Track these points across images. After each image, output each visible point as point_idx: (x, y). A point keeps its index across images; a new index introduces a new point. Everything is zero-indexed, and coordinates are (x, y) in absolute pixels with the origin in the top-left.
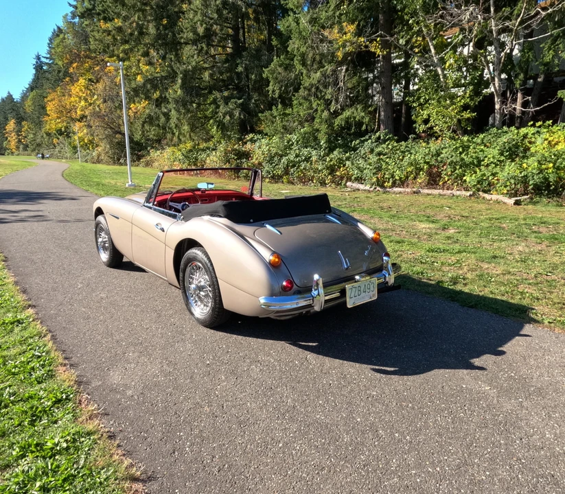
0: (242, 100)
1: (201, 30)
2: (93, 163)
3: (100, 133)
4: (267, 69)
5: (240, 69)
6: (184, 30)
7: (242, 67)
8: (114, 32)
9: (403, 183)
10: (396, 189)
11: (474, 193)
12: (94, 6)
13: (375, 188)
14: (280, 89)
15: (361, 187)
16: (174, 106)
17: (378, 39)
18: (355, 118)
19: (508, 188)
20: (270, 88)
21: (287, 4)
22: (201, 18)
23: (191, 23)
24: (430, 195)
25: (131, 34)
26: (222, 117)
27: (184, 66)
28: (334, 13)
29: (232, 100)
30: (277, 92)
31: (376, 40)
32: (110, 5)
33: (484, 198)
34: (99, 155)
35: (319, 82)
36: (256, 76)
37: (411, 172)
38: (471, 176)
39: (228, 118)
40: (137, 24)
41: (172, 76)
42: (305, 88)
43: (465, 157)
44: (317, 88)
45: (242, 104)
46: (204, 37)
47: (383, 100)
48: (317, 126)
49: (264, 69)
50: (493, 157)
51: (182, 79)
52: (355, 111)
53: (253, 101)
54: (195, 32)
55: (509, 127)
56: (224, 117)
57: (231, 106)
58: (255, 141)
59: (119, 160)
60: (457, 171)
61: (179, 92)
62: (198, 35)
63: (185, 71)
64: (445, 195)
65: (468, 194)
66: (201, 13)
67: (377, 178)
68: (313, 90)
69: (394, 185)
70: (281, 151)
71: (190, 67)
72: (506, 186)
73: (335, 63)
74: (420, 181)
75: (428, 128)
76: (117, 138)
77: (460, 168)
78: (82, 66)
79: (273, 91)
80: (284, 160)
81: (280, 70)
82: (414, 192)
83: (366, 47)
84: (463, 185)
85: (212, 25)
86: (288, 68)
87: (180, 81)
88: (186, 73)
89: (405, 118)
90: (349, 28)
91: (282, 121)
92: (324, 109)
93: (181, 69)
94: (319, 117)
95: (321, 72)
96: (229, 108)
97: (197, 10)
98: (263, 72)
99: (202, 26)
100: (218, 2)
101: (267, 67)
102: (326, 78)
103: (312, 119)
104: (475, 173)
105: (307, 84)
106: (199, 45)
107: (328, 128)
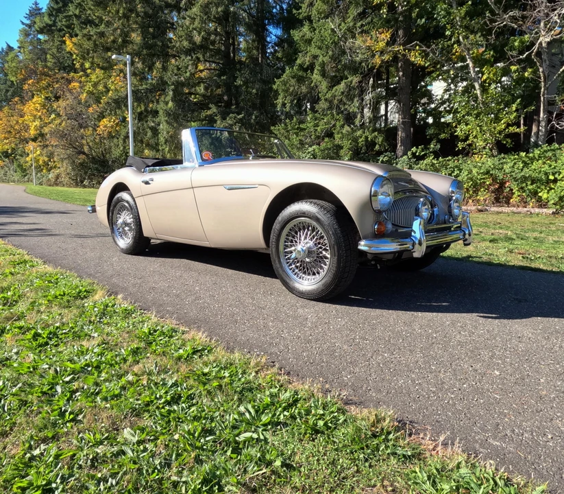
0: (243, 115)
1: (198, 39)
2: (50, 185)
3: (60, 152)
4: (280, 80)
5: (239, 82)
7: (241, 80)
12: (54, 22)
14: (292, 102)
16: (166, 118)
17: (417, 48)
18: (367, 138)
20: (280, 101)
21: (299, 14)
22: (199, 26)
23: (186, 31)
24: (500, 213)
25: (114, 42)
27: (176, 77)
28: (355, 24)
29: (231, 115)
30: (288, 105)
31: (414, 50)
34: (57, 177)
35: (343, 93)
36: (257, 90)
38: (548, 193)
39: (226, 134)
40: (122, 30)
41: (161, 86)
42: (326, 100)
44: (340, 101)
45: (242, 120)
46: (201, 46)
48: (337, 141)
49: (275, 80)
51: (173, 90)
52: (367, 130)
53: (254, 117)
54: (190, 38)
57: (229, 121)
59: (82, 182)
61: (170, 104)
62: (194, 43)
63: (177, 82)
64: (520, 213)
65: (550, 211)
66: (200, 20)
68: (336, 102)
71: (182, 78)
73: (361, 74)
74: (482, 199)
75: (468, 145)
76: (79, 159)
78: (38, 83)
79: (284, 105)
81: (293, 81)
82: (480, 211)
84: (542, 204)
86: (300, 80)
87: (171, 93)
88: (179, 85)
90: (383, 36)
91: (297, 136)
92: (344, 124)
93: (173, 79)
94: (338, 133)
95: (345, 83)
96: (228, 123)
97: (195, 17)
98: (274, 83)
99: (199, 35)
100: (219, 9)
101: (279, 77)
102: (350, 90)
103: (330, 135)
104: (551, 189)
105: (329, 96)
106: (194, 56)
107: (351, 143)
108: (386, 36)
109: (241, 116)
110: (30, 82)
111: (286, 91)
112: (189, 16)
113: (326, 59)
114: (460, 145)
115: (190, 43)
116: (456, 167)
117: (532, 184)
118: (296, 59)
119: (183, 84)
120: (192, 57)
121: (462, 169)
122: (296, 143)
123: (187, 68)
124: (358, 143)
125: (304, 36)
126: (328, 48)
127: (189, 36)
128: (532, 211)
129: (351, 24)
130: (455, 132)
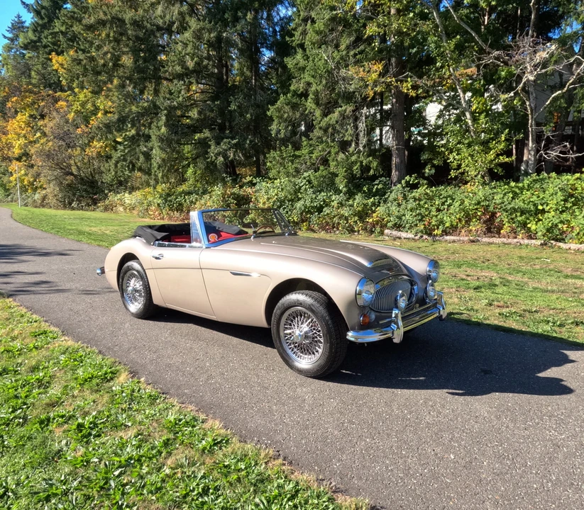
0: (237, 140)
1: (191, 64)
2: (36, 207)
3: (47, 174)
4: (274, 107)
5: (233, 107)
7: (235, 105)
8: (85, 61)
9: (453, 230)
10: (448, 238)
11: (544, 244)
12: (39, 37)
13: (422, 237)
14: (286, 128)
15: (403, 235)
16: (160, 144)
17: (409, 80)
18: (362, 162)
20: (274, 127)
21: (292, 41)
22: (191, 52)
23: (178, 56)
24: (492, 244)
25: (104, 65)
26: (214, 158)
27: (169, 102)
28: (348, 53)
29: (225, 140)
30: (283, 131)
32: (82, 32)
33: (559, 247)
34: (44, 198)
35: (337, 122)
36: (251, 115)
38: (536, 224)
39: (221, 159)
40: (112, 54)
41: (153, 111)
44: (334, 129)
45: (236, 145)
46: (194, 71)
48: (332, 169)
49: (269, 106)
51: (166, 115)
52: (362, 155)
53: (248, 142)
54: (182, 63)
56: (216, 158)
57: (223, 146)
58: (254, 185)
59: (70, 204)
60: (518, 219)
61: (163, 129)
62: (187, 68)
63: (170, 107)
64: (510, 244)
65: (538, 242)
66: (193, 46)
67: (424, 225)
68: (330, 130)
69: (445, 232)
70: (291, 195)
71: (175, 103)
73: (354, 103)
74: (474, 229)
75: (461, 174)
76: (67, 180)
78: (22, 100)
79: (278, 131)
80: (299, 205)
81: (287, 108)
82: (473, 241)
84: (531, 235)
86: (294, 107)
87: (164, 118)
88: (171, 110)
90: (375, 67)
91: (293, 164)
92: (339, 151)
93: (165, 104)
94: (333, 160)
95: (339, 112)
96: (222, 148)
97: (188, 42)
98: (269, 109)
99: (192, 59)
100: (212, 35)
101: (273, 104)
102: (344, 118)
103: (325, 162)
104: (540, 220)
105: (323, 124)
106: (187, 81)
107: (346, 171)
108: (379, 67)
109: (235, 141)
110: (14, 99)
111: (281, 117)
112: (181, 42)
113: (320, 88)
114: (453, 174)
115: (182, 68)
116: (449, 196)
117: (521, 216)
118: (290, 85)
119: (175, 108)
120: (185, 82)
121: (454, 199)
122: (291, 171)
123: (180, 92)
124: (353, 171)
125: (297, 64)
126: (321, 77)
127: (182, 61)
128: (522, 242)
129: (344, 53)
130: (448, 159)
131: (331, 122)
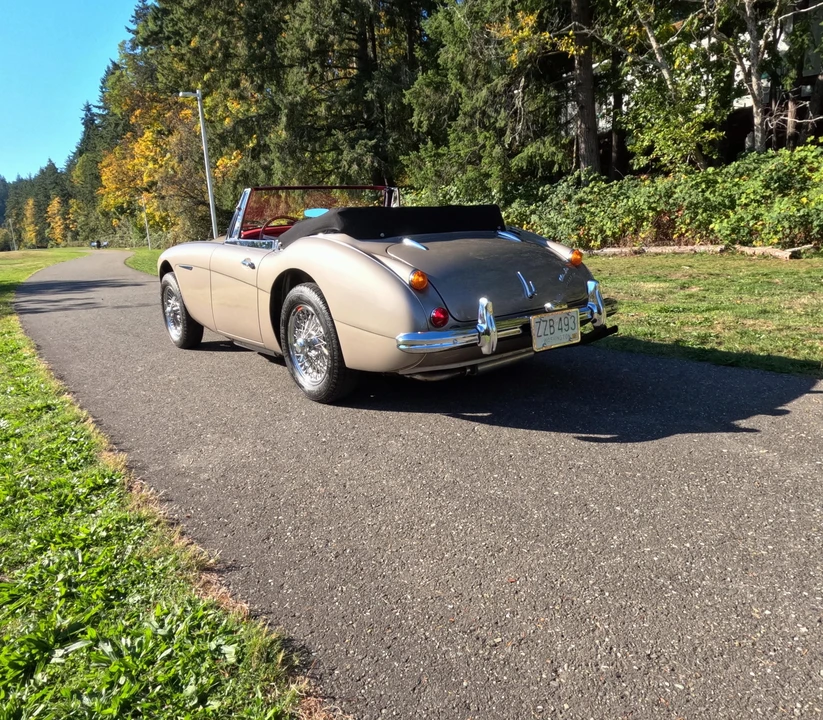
0: (375, 140)
1: (311, 43)
3: (175, 203)
4: (410, 91)
5: (370, 96)
6: (288, 46)
7: (373, 93)
9: (617, 239)
10: (608, 250)
11: (727, 248)
12: (161, 27)
14: (429, 119)
16: (278, 154)
17: (571, 33)
18: (541, 155)
19: (780, 235)
20: (415, 119)
22: (310, 27)
23: (297, 35)
24: (660, 254)
25: (213, 58)
26: (347, 167)
27: (290, 98)
29: (360, 142)
30: (425, 123)
31: (567, 35)
32: (183, 17)
33: (742, 253)
35: (485, 103)
36: (393, 105)
37: (630, 224)
38: (721, 222)
39: (355, 167)
40: (221, 42)
41: (272, 114)
42: (465, 114)
43: (711, 197)
44: (484, 113)
45: (375, 147)
46: (316, 53)
47: (583, 126)
48: (485, 168)
49: (404, 92)
50: (754, 192)
51: (287, 116)
52: (542, 146)
53: (391, 141)
54: (301, 43)
55: (776, 150)
56: (350, 167)
57: (359, 150)
60: (699, 217)
61: (284, 134)
62: (308, 50)
63: (291, 104)
64: (683, 253)
65: (718, 248)
66: (311, 19)
67: (578, 235)
68: (478, 115)
69: (604, 244)
71: (298, 98)
72: (776, 233)
73: (508, 74)
74: (643, 236)
75: (652, 160)
76: (198, 211)
77: (705, 211)
78: (147, 112)
79: (420, 122)
81: (428, 91)
82: (636, 253)
83: (554, 45)
84: (710, 237)
85: (327, 36)
86: (438, 88)
87: (284, 119)
88: (292, 107)
89: (617, 153)
90: (526, 20)
92: (495, 143)
93: (285, 101)
94: (487, 157)
95: (488, 88)
96: (356, 153)
97: (305, 15)
98: (404, 96)
99: (313, 37)
101: (408, 88)
102: (495, 96)
104: (727, 217)
105: (468, 108)
106: (310, 66)
107: (501, 170)
108: (531, 20)
109: (373, 142)
110: (137, 112)
111: (423, 104)
114: (642, 161)
115: (301, 50)
117: (703, 213)
119: (298, 105)
120: (307, 68)
127: (301, 41)
128: (698, 249)
131: (477, 104)
